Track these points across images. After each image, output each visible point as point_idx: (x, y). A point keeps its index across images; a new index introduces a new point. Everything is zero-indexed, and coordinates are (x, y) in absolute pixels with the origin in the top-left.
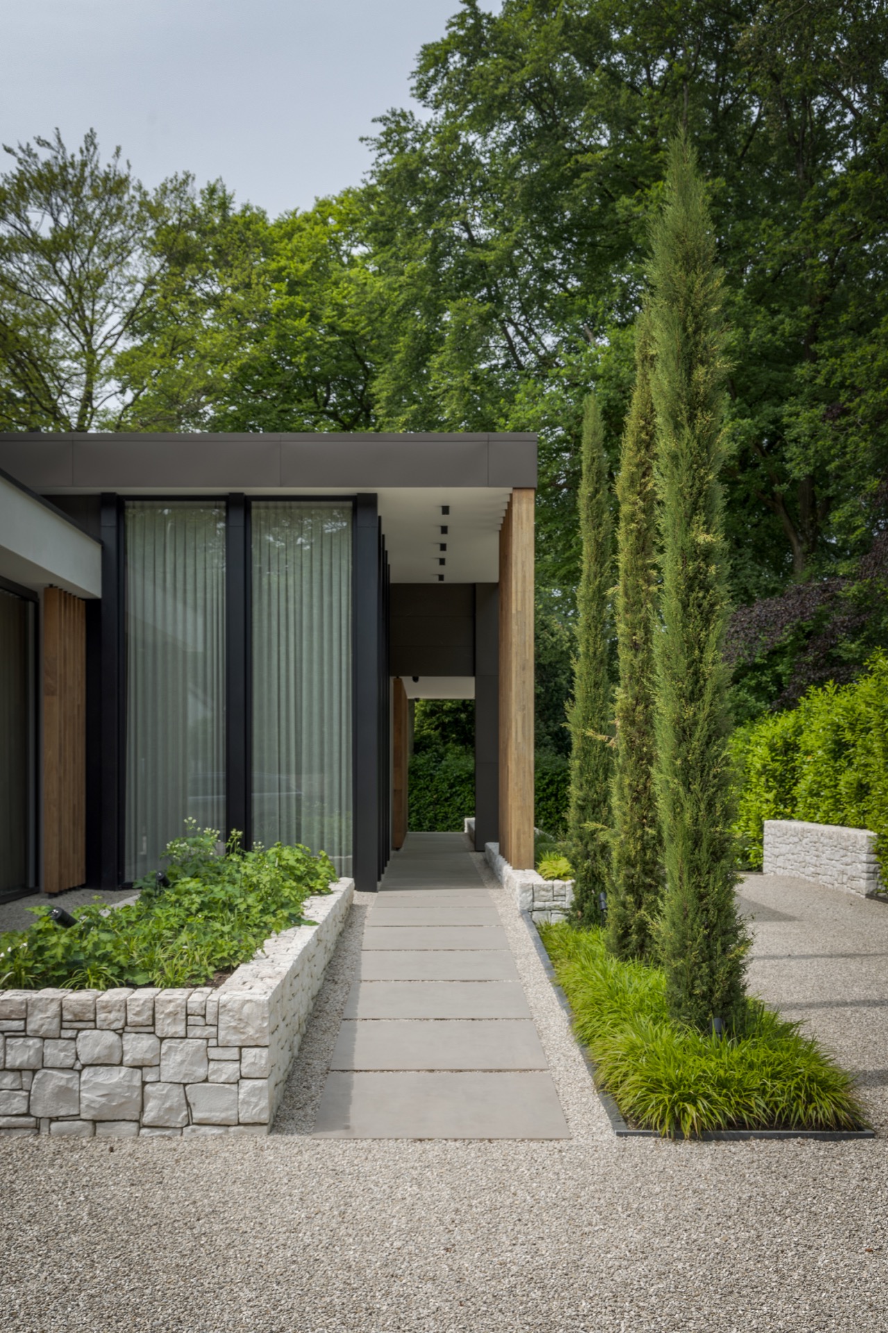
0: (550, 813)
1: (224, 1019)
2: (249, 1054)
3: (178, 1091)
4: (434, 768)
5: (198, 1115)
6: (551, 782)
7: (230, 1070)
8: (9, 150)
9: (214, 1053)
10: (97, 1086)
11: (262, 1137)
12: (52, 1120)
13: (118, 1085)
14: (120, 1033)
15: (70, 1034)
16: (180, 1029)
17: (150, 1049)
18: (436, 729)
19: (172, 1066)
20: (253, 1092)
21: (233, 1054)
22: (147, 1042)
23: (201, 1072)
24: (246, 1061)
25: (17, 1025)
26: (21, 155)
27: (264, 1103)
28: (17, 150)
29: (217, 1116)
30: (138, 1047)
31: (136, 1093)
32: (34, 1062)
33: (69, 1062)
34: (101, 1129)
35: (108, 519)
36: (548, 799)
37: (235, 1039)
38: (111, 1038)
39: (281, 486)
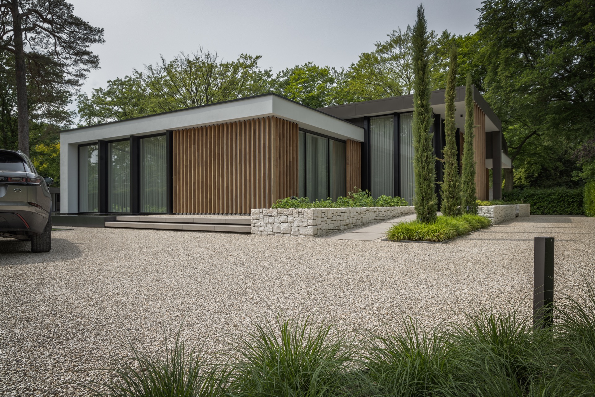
0: (562, 206)
1: (305, 213)
2: (309, 220)
3: (297, 228)
4: (519, 193)
5: (300, 233)
6: (562, 196)
7: (306, 224)
8: (388, 35)
9: (303, 220)
10: (283, 226)
11: (311, 238)
12: (276, 233)
13: (287, 226)
14: (287, 216)
15: (279, 216)
16: (297, 215)
17: (292, 219)
18: (529, 182)
19: (296, 223)
20: (309, 229)
21: (306, 220)
22: (292, 218)
23: (301, 224)
24: (309, 222)
25: (271, 214)
26: (391, 36)
27: (312, 231)
28: (390, 35)
29: (304, 233)
30: (290, 219)
31: (290, 228)
32: (273, 222)
33: (279, 222)
34: (284, 235)
35: (366, 123)
36: (561, 202)
37: (307, 217)
38: (286, 217)
39: (404, 109)
